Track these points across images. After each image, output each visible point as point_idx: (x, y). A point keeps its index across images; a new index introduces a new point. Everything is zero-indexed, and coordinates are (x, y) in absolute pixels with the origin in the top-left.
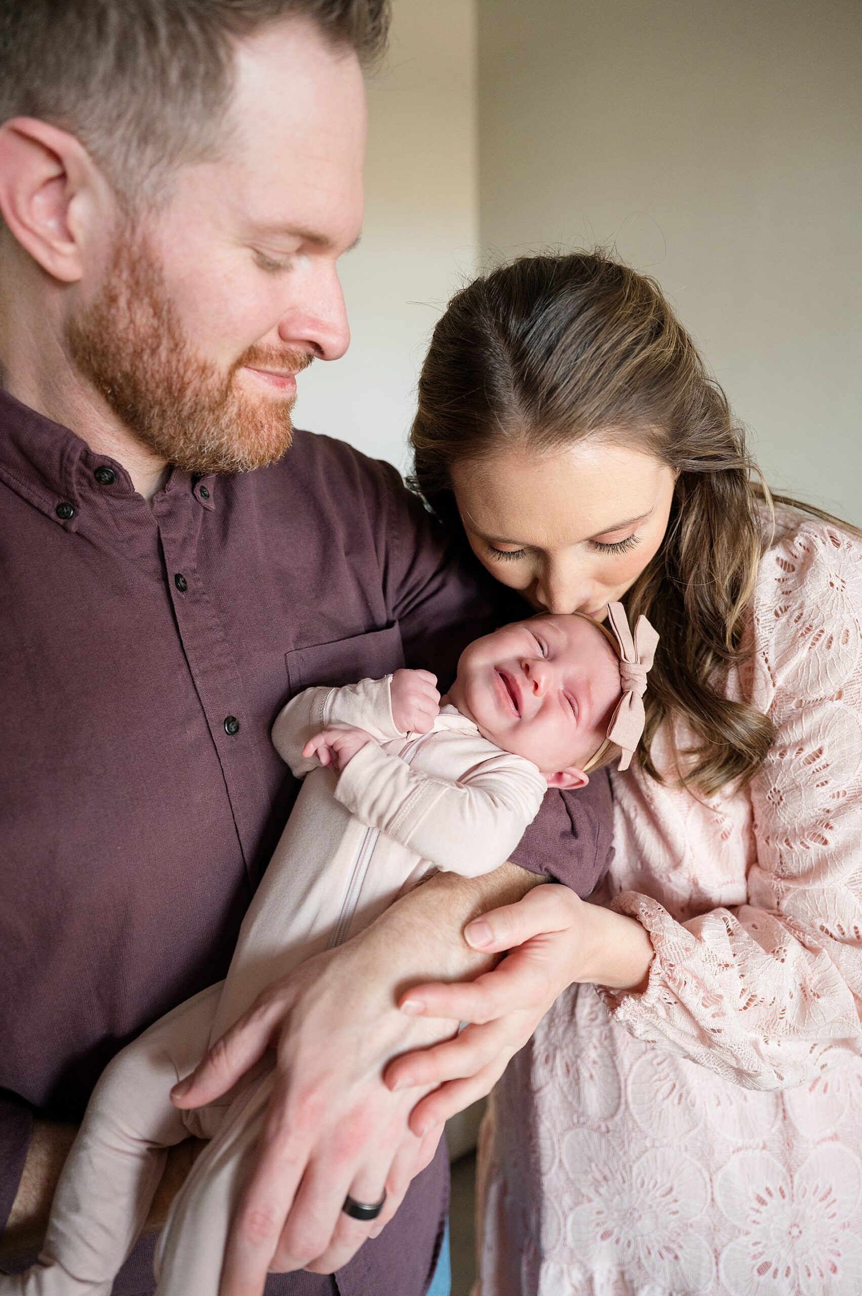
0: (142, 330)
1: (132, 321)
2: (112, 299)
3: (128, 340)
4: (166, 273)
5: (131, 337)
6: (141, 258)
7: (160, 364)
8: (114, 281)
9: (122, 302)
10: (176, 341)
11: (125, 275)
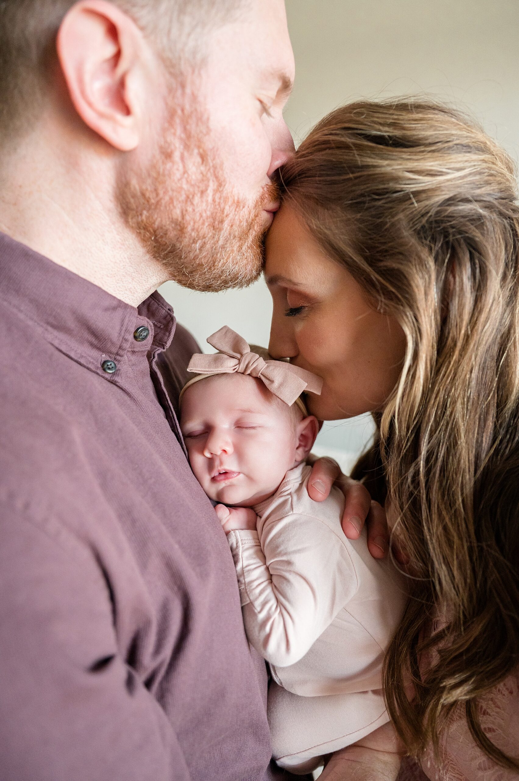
0: (194, 177)
1: (185, 172)
2: (168, 155)
3: (181, 188)
4: (213, 124)
5: (185, 186)
6: (192, 113)
7: (207, 205)
8: (170, 138)
9: (177, 156)
10: (220, 182)
11: (179, 130)
